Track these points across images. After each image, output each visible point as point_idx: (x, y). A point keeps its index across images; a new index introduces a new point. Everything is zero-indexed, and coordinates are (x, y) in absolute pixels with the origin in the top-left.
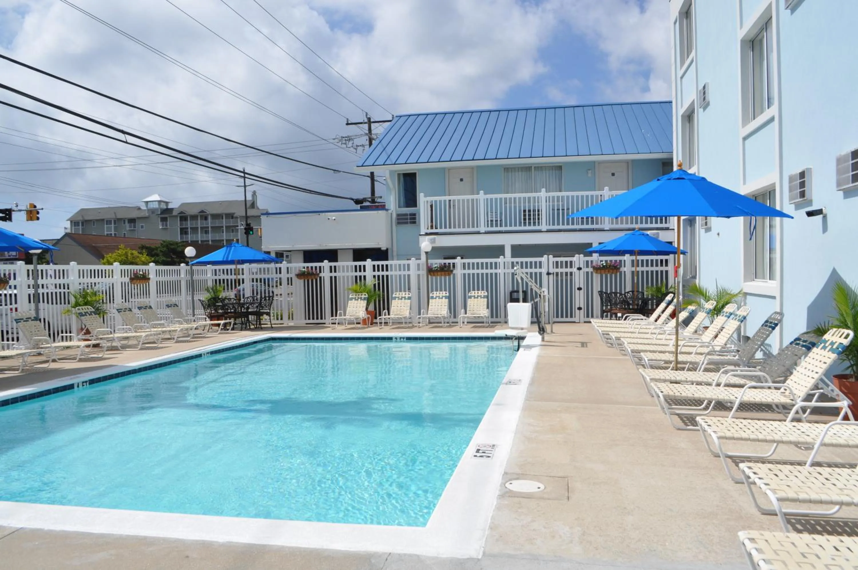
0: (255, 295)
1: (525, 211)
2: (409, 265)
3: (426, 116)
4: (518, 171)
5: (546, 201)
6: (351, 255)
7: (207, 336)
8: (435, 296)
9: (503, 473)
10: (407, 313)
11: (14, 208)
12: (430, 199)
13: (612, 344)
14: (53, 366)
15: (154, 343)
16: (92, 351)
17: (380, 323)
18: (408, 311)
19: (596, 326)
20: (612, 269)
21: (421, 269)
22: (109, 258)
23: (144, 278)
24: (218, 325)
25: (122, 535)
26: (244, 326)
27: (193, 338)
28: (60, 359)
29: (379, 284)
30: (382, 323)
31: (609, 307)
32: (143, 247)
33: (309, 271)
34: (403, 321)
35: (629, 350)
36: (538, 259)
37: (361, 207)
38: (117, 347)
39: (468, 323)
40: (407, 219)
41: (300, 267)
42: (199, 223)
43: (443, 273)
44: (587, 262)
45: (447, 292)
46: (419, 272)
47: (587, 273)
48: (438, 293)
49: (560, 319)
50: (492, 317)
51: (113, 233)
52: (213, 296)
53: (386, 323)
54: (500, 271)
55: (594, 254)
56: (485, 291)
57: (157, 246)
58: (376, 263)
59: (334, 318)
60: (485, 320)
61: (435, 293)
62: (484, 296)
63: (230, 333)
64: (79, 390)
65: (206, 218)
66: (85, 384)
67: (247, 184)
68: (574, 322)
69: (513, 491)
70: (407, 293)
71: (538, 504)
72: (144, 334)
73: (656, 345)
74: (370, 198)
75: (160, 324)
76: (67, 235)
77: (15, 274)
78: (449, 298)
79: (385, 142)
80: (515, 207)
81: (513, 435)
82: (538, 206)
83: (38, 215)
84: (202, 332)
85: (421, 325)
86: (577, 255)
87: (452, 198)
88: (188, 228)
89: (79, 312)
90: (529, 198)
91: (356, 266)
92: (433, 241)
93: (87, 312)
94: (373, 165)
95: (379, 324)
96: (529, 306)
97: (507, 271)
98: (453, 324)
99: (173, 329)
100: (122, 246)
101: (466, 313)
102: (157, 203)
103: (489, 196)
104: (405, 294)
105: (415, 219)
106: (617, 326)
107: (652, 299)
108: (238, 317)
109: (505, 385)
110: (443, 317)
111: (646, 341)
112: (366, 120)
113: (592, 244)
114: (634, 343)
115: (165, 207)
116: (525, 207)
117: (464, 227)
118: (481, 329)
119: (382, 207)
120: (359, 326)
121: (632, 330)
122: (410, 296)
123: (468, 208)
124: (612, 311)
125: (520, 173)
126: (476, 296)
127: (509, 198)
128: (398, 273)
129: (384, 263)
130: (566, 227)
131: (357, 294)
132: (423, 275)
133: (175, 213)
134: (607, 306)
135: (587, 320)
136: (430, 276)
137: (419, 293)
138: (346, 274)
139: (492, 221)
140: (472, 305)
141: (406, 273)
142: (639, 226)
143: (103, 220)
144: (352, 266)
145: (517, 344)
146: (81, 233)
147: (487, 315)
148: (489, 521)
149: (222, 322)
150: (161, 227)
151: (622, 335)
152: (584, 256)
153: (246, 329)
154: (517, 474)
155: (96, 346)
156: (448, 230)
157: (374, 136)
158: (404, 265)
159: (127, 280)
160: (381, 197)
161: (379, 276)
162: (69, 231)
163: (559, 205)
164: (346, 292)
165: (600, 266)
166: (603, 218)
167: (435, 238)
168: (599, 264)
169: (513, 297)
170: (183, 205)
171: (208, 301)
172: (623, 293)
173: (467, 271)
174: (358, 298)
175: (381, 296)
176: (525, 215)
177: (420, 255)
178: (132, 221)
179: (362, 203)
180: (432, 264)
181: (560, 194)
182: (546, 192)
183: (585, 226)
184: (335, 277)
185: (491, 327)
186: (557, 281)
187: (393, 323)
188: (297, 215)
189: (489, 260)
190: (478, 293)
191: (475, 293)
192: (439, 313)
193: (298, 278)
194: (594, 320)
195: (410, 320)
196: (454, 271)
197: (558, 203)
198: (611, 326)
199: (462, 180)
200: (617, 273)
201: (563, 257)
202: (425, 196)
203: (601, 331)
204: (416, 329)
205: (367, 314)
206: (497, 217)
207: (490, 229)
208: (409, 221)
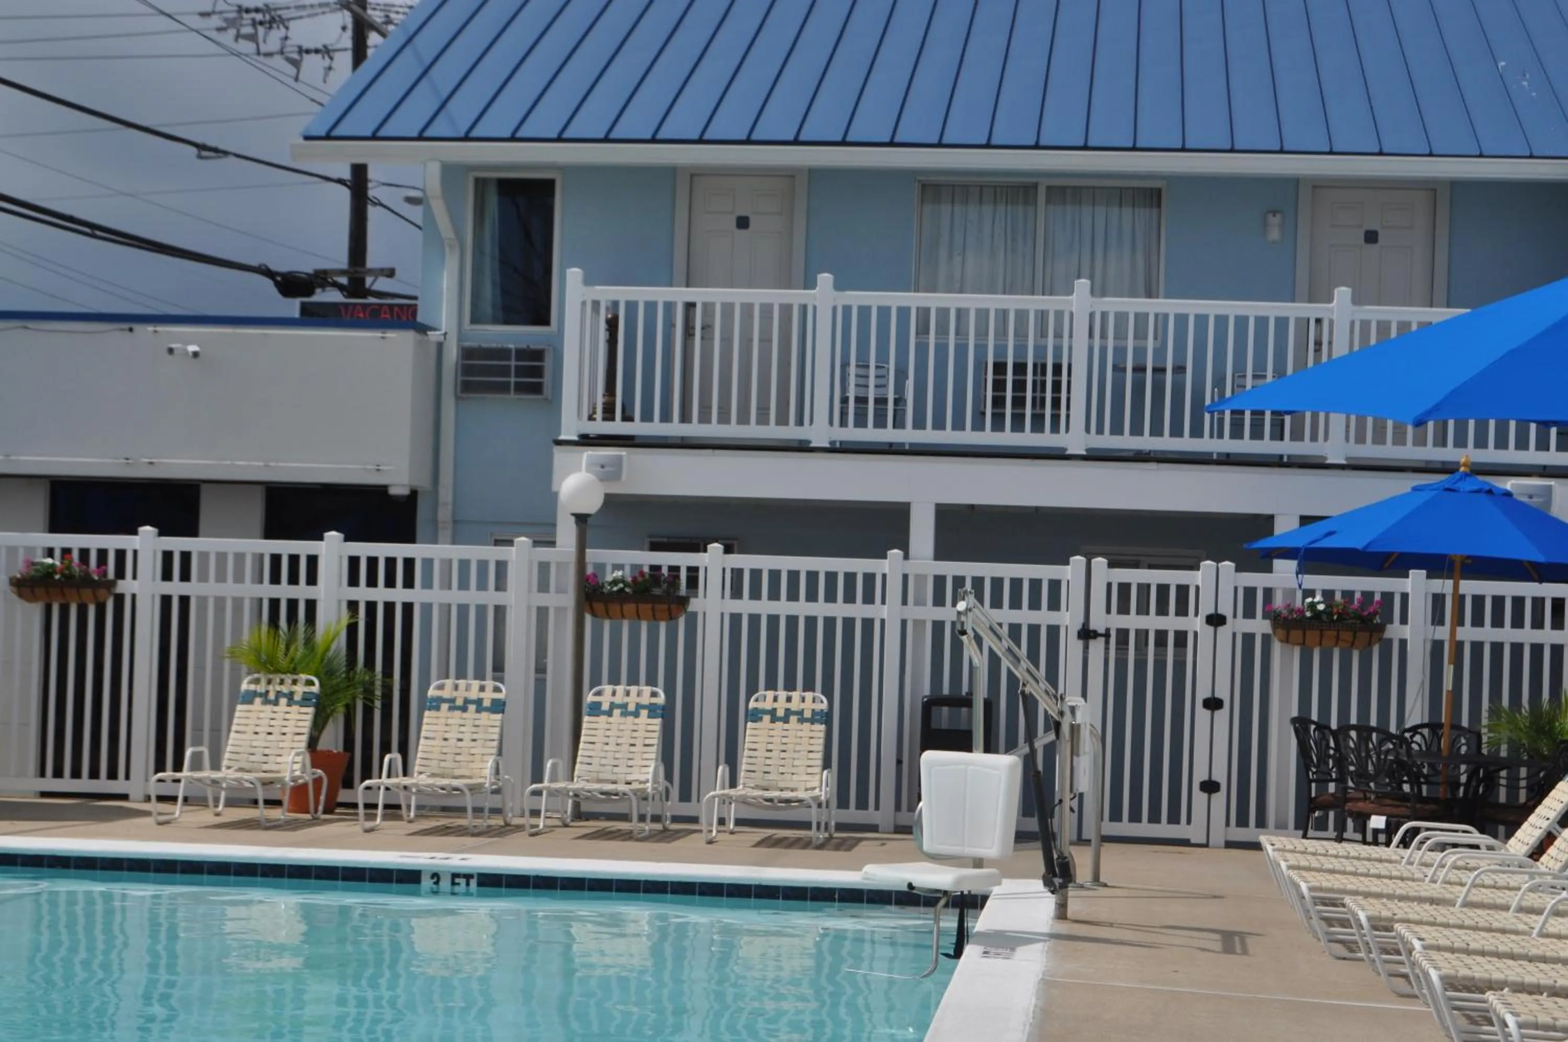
1: (1000, 368)
2: (501, 566)
4: (981, 201)
5: (1091, 335)
6: (256, 512)
8: (606, 701)
10: (483, 772)
12: (607, 293)
13: (1350, 946)
17: (367, 806)
18: (490, 763)
19: (1283, 865)
20: (1353, 630)
21: (553, 586)
29: (370, 635)
30: (374, 807)
31: (1332, 787)
33: (69, 567)
34: (469, 801)
35: (1434, 975)
36: (1045, 572)
37: (306, 310)
39: (739, 822)
40: (505, 371)
41: (30, 550)
43: (646, 608)
44: (1250, 593)
45: (660, 691)
46: (544, 599)
47: (1249, 639)
48: (620, 689)
49: (1125, 828)
50: (843, 803)
53: (393, 809)
54: (886, 611)
55: (1278, 564)
56: (818, 694)
58: (364, 550)
59: (168, 774)
60: (813, 815)
61: (608, 688)
62: (814, 712)
68: (1185, 843)
70: (489, 684)
73: (1544, 960)
74: (342, 273)
78: (665, 713)
79: (427, 44)
80: (961, 350)
82: (1058, 350)
85: (541, 823)
86: (1209, 563)
87: (696, 294)
90: (1021, 316)
91: (275, 559)
92: (608, 472)
94: (374, 137)
95: (361, 810)
96: (1012, 767)
97: (913, 612)
98: (679, 827)
101: (733, 784)
103: (856, 298)
104: (482, 689)
105: (538, 372)
106: (1372, 868)
107: (1511, 764)
110: (635, 792)
111: (1505, 944)
113: (1270, 518)
114: (1452, 950)
116: (1001, 350)
117: (763, 419)
118: (793, 853)
119: (400, 315)
120: (276, 814)
121: (1436, 891)
122: (500, 696)
123: (766, 340)
124: (1349, 806)
125: (988, 209)
126: (780, 713)
128: (455, 597)
129: (400, 551)
131: (277, 678)
132: (560, 610)
134: (1322, 782)
135: (1241, 835)
136: (588, 618)
137: (540, 685)
138: (230, 589)
139: (861, 401)
140: (761, 747)
141: (491, 598)
142: (1470, 455)
144: (258, 557)
145: (955, 925)
147: (823, 794)
151: (1401, 909)
152: (1238, 569)
156: (675, 429)
157: (376, 16)
158: (483, 565)
160: (390, 273)
161: (371, 606)
163: (1145, 350)
164: (227, 664)
165: (1301, 612)
166: (1322, 416)
167: (620, 458)
168: (1298, 604)
169: (934, 725)
172: (1394, 730)
173: (745, 606)
174: (279, 694)
176: (999, 385)
177: (552, 525)
179: (310, 293)
180: (601, 567)
181: (1147, 306)
182: (1092, 293)
183: (1246, 446)
184: (185, 601)
185: (837, 847)
186: (1121, 664)
187: (419, 807)
188: (31, 324)
189: (841, 565)
190: (789, 699)
191: (775, 699)
192: (621, 777)
193: (20, 595)
194: (1274, 839)
195: (496, 801)
196: (693, 601)
197: (1140, 343)
198: (1350, 868)
199: (743, 223)
200: (1370, 644)
201: (1151, 567)
202: (588, 281)
203: (1304, 887)
204: (520, 838)
205: (314, 765)
206: (885, 386)
207: (852, 434)
208: (513, 380)
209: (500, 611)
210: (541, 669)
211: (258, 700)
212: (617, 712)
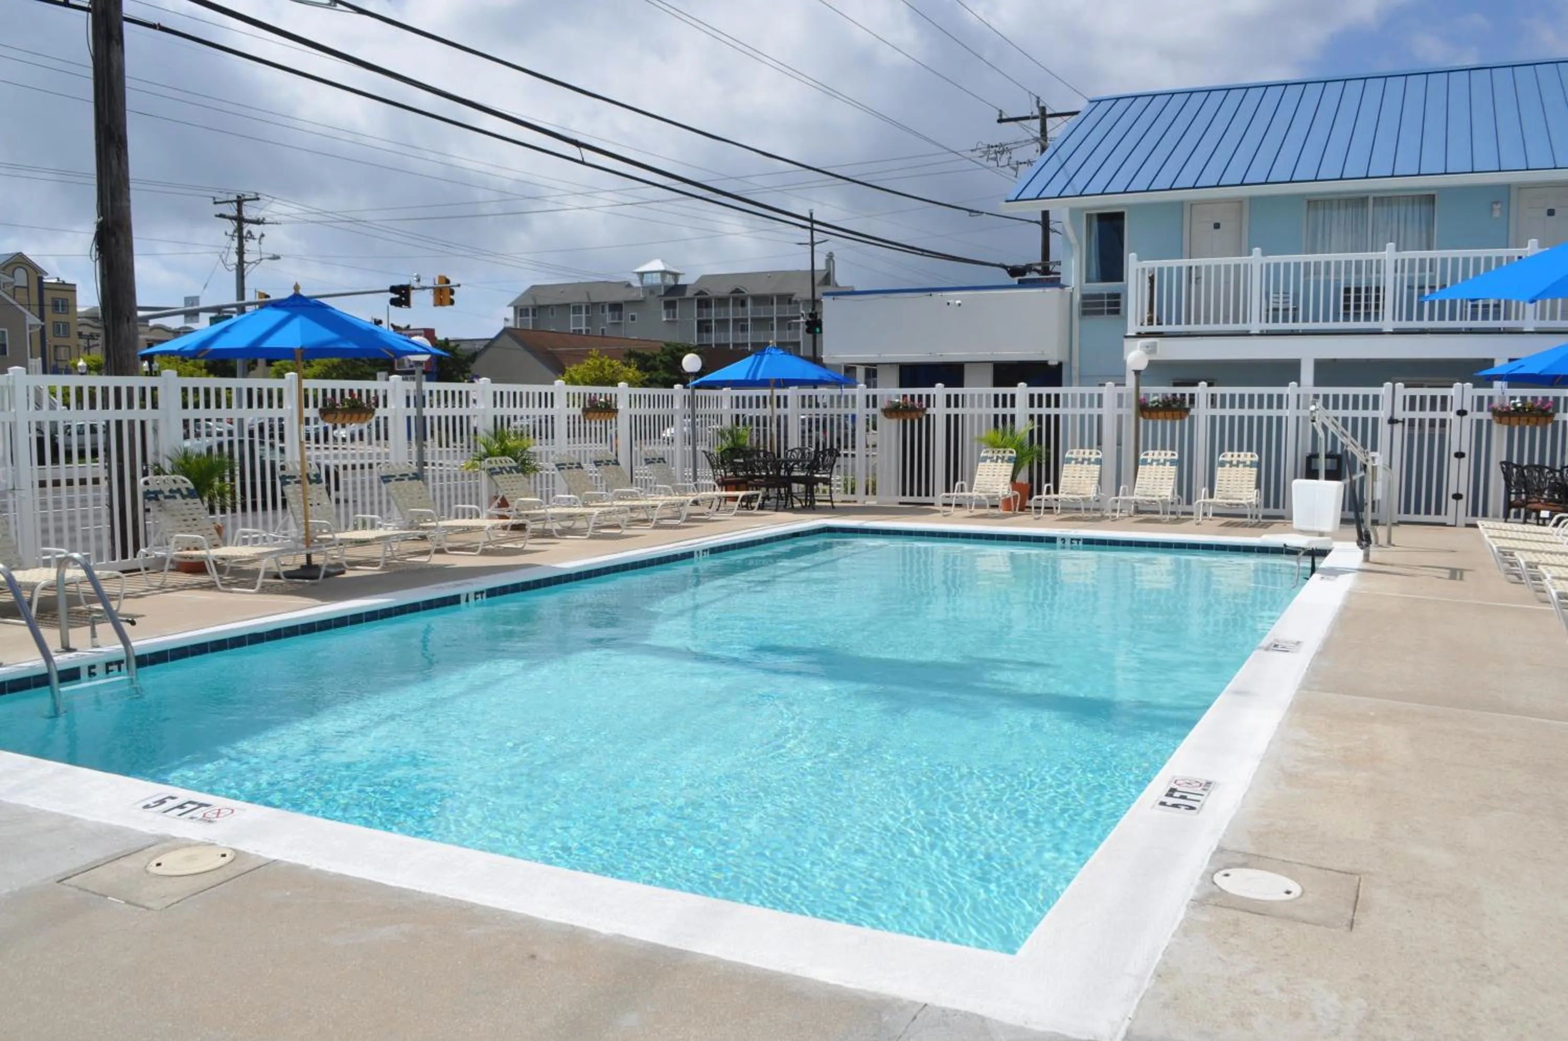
0: (807, 445)
1: (1347, 290)
3: (1151, 98)
4: (1339, 208)
5: (1396, 271)
6: (989, 374)
7: (712, 518)
8: (1149, 458)
9: (1214, 848)
10: (1091, 491)
11: (416, 285)
12: (1148, 264)
13: (1518, 576)
14: (437, 560)
15: (618, 527)
16: (510, 536)
17: (1036, 508)
18: (1094, 487)
19: (1486, 536)
20: (1537, 416)
21: (1124, 405)
22: (573, 373)
23: (608, 409)
24: (735, 499)
25: (434, 895)
26: (782, 503)
27: (686, 521)
28: (451, 549)
29: (1040, 430)
30: (1040, 508)
31: (1523, 497)
32: (631, 354)
33: (906, 403)
34: (1083, 505)
35: (1554, 592)
36: (1371, 391)
37: (1020, 281)
38: (551, 531)
39: (1214, 515)
40: (1102, 304)
41: (890, 396)
42: (731, 313)
43: (1169, 414)
44: (1481, 399)
45: (1176, 453)
46: (1120, 411)
47: (1479, 422)
48: (1156, 452)
49: (1412, 517)
50: (1267, 505)
51: (584, 328)
52: (732, 445)
53: (1049, 509)
54: (1289, 412)
55: (1497, 384)
56: (1254, 453)
57: (656, 352)
58: (1036, 390)
59: (949, 494)
60: (1248, 511)
61: (1150, 452)
62: (1251, 462)
63: (757, 515)
64: (468, 606)
65: (743, 304)
66: (479, 596)
67: (815, 240)
68: (1444, 524)
69: (1226, 892)
70: (1094, 451)
71: (1277, 930)
72: (596, 511)
74: (1039, 264)
75: (631, 494)
76: (506, 331)
77: (385, 398)
78: (1179, 463)
80: (1327, 283)
81: (1257, 763)
82: (1378, 280)
83: (452, 297)
84: (706, 510)
85: (1117, 515)
86: (1458, 384)
87: (1194, 262)
88: (711, 321)
89: (491, 466)
90: (1358, 263)
91: (996, 396)
92: (1151, 350)
93: (504, 468)
94: (1038, 198)
96: (1339, 487)
98: (1184, 517)
99: (651, 503)
100: (594, 352)
101: (1212, 496)
102: (659, 275)
103: (1273, 259)
104: (1091, 453)
105: (1118, 304)
106: (1535, 537)
108: (773, 486)
109: (1262, 652)
110: (1162, 501)
112: (1037, 112)
113: (1492, 360)
115: (672, 283)
116: (1348, 281)
117: (1217, 321)
118: (1240, 529)
119: (1055, 282)
120: (995, 511)
122: (1100, 457)
123: (1227, 283)
124: (1529, 506)
125: (1342, 212)
126: (1235, 463)
127: (1315, 263)
128: (1078, 411)
129: (1052, 390)
130: (1436, 324)
131: (996, 450)
132: (1128, 416)
133: (689, 294)
134: (1518, 494)
135: (1471, 520)
136: (1141, 419)
137: (1119, 452)
138: (976, 411)
139: (1276, 310)
140: (1225, 479)
141: (1095, 411)
143: (568, 305)
144: (988, 396)
145: (1309, 566)
146: (531, 328)
147: (1254, 501)
148: (1159, 957)
149: (741, 494)
150: (664, 319)
151: (1544, 558)
152: (1474, 387)
153: (785, 509)
154: (1246, 854)
155: (519, 528)
156: (1183, 328)
158: (1091, 396)
159: (578, 411)
160: (1055, 263)
161: (1040, 417)
162: (511, 324)
163: (1424, 277)
164: (976, 444)
165: (1508, 408)
166: (1521, 304)
167: (1155, 343)
169: (1312, 468)
170: (704, 278)
171: (721, 454)
172: (1558, 467)
173: (1218, 412)
174: (998, 457)
175: (1044, 456)
176: (1347, 299)
177: (1124, 376)
178: (616, 307)
179: (1024, 274)
180: (1147, 395)
181: (1427, 254)
183: (1479, 324)
184: (956, 416)
185: (1261, 527)
186: (1411, 437)
187: (1062, 508)
189: (1266, 391)
190: (1239, 456)
191: (1232, 456)
192: (1157, 494)
193: (886, 416)
194: (1484, 522)
195: (1097, 506)
196: (1192, 410)
197: (1422, 274)
198: (1522, 537)
199: (1217, 226)
200: (1546, 424)
201: (1429, 387)
202: (1140, 259)
203: (1494, 547)
204: (1108, 522)
205: (1013, 489)
206: (1288, 302)
207: (1272, 326)
208: (1106, 308)
209: (1100, 417)
210: (1119, 444)
211: (988, 461)
212: (1155, 463)
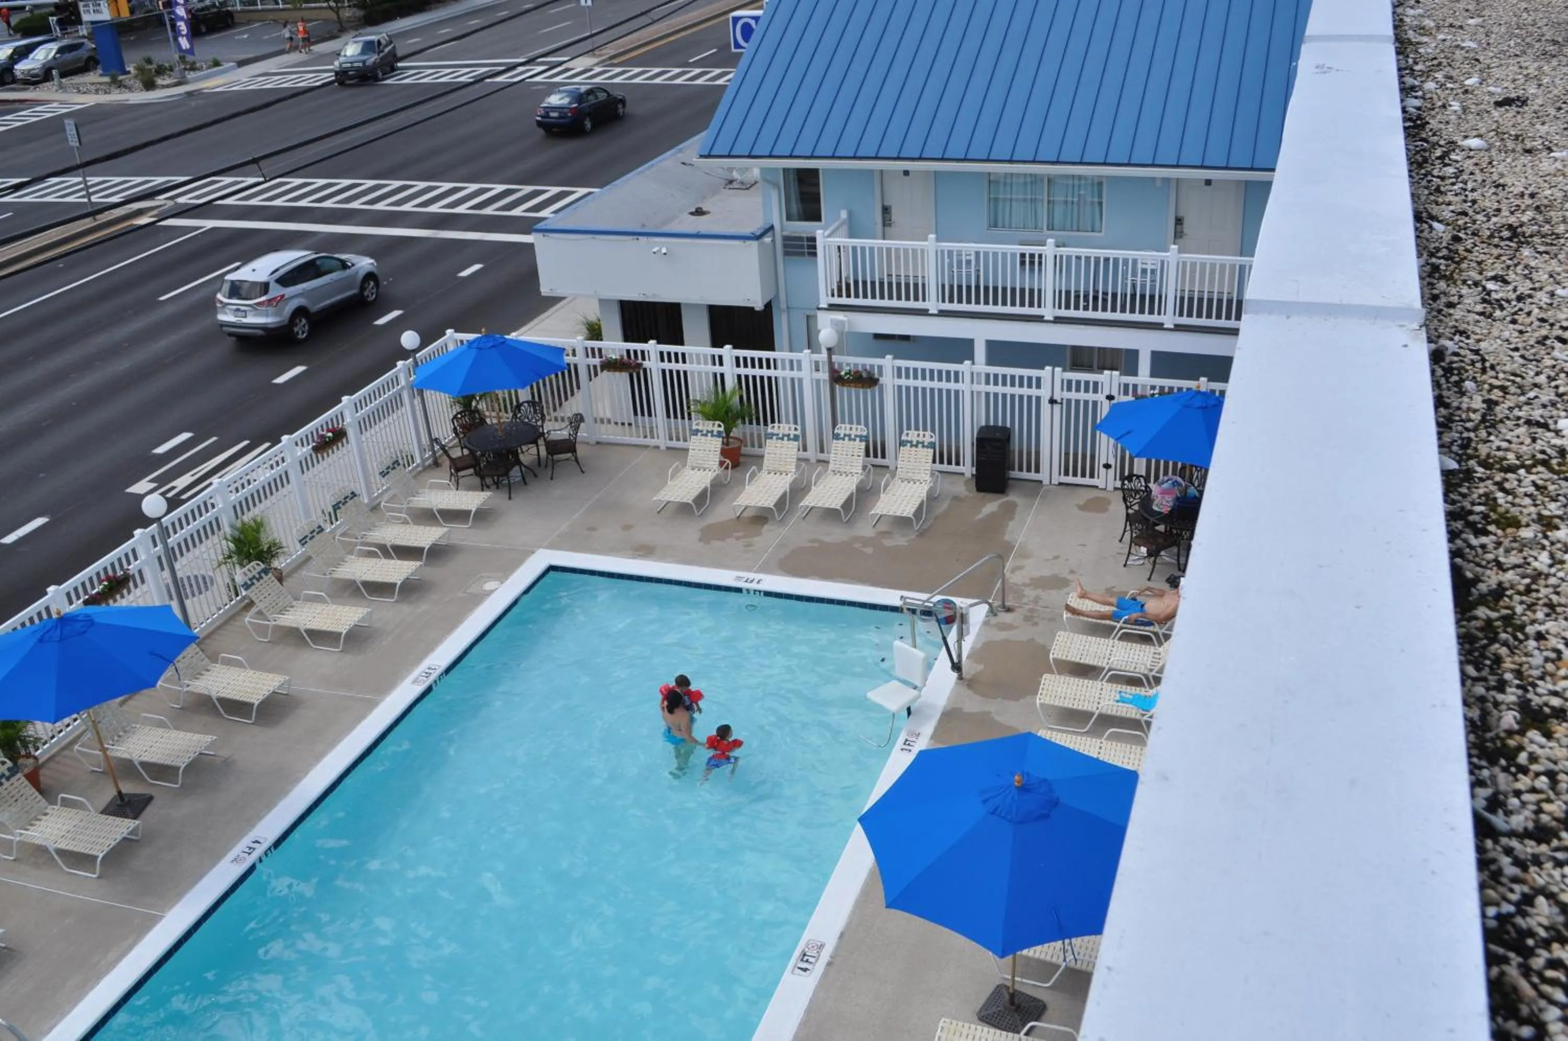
188: (597, 236)
